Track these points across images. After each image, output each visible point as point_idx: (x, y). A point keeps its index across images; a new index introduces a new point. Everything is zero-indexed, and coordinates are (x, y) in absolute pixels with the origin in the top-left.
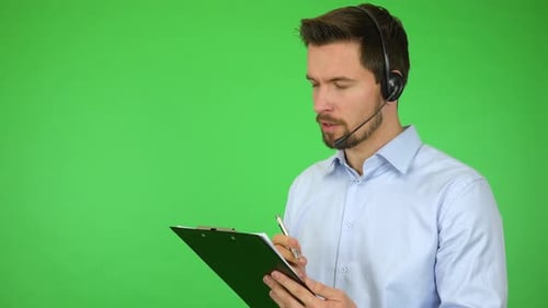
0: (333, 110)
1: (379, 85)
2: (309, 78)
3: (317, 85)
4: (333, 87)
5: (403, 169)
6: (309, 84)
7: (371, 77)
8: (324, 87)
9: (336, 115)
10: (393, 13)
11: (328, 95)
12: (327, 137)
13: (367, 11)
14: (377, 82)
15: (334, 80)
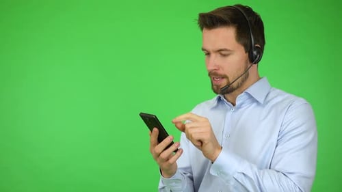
0: (219, 69)
1: (247, 54)
2: (203, 50)
3: (208, 54)
4: (219, 55)
5: (261, 100)
6: (203, 53)
7: (242, 48)
8: (213, 55)
9: (221, 72)
10: (255, 10)
11: (216, 60)
12: (215, 87)
13: (239, 8)
14: (246, 52)
15: (219, 51)
